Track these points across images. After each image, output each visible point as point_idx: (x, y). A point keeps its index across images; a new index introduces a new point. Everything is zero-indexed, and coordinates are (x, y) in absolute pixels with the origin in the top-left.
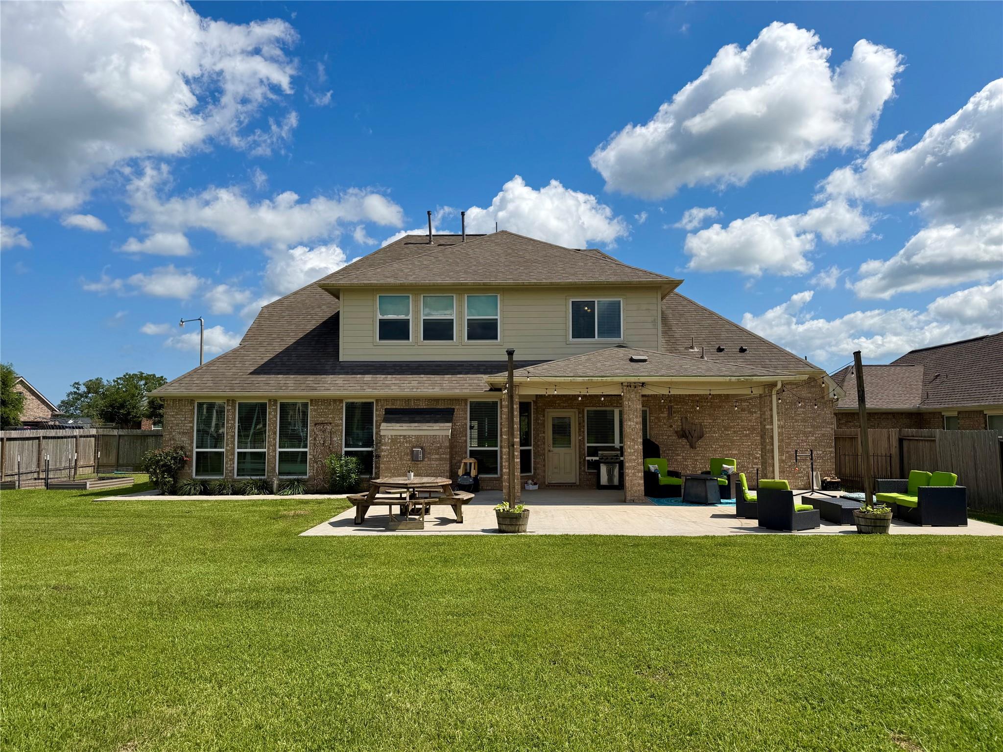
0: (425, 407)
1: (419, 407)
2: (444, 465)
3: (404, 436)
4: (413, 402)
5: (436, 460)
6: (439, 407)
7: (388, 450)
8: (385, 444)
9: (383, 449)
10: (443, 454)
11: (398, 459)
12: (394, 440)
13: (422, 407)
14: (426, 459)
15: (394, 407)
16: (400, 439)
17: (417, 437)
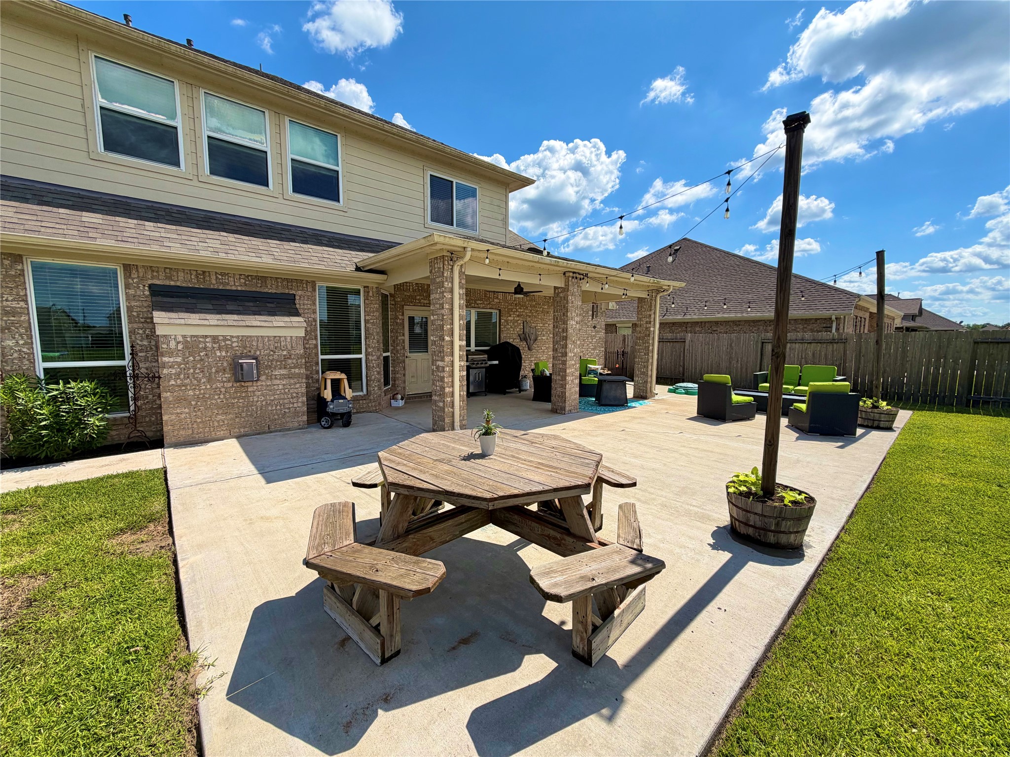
0: (239, 288)
1: (228, 288)
2: (298, 386)
3: (215, 339)
4: (214, 277)
5: (283, 377)
6: (266, 290)
7: (179, 364)
8: (171, 354)
9: (164, 363)
10: (295, 367)
11: (203, 380)
12: (191, 345)
13: (234, 288)
14: (263, 378)
15: (172, 283)
16: (205, 342)
17: (243, 339)
